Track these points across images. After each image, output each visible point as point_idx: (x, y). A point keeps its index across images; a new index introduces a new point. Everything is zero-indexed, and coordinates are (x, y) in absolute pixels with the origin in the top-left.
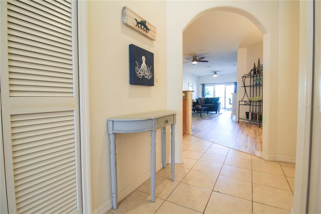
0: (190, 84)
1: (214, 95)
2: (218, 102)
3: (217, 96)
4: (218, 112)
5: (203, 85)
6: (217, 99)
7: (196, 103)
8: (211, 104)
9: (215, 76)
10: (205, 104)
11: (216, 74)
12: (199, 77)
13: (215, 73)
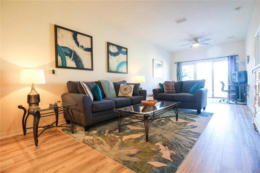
0: (155, 62)
1: (195, 76)
2: (202, 89)
3: (199, 78)
4: (202, 110)
5: (179, 64)
6: (201, 84)
7: (158, 91)
8: (188, 92)
9: (196, 45)
10: (177, 92)
11: (198, 42)
12: (172, 54)
13: (196, 40)
